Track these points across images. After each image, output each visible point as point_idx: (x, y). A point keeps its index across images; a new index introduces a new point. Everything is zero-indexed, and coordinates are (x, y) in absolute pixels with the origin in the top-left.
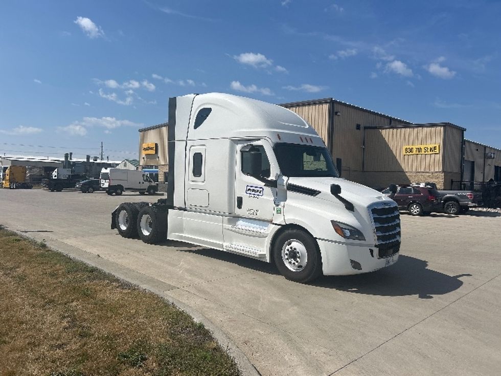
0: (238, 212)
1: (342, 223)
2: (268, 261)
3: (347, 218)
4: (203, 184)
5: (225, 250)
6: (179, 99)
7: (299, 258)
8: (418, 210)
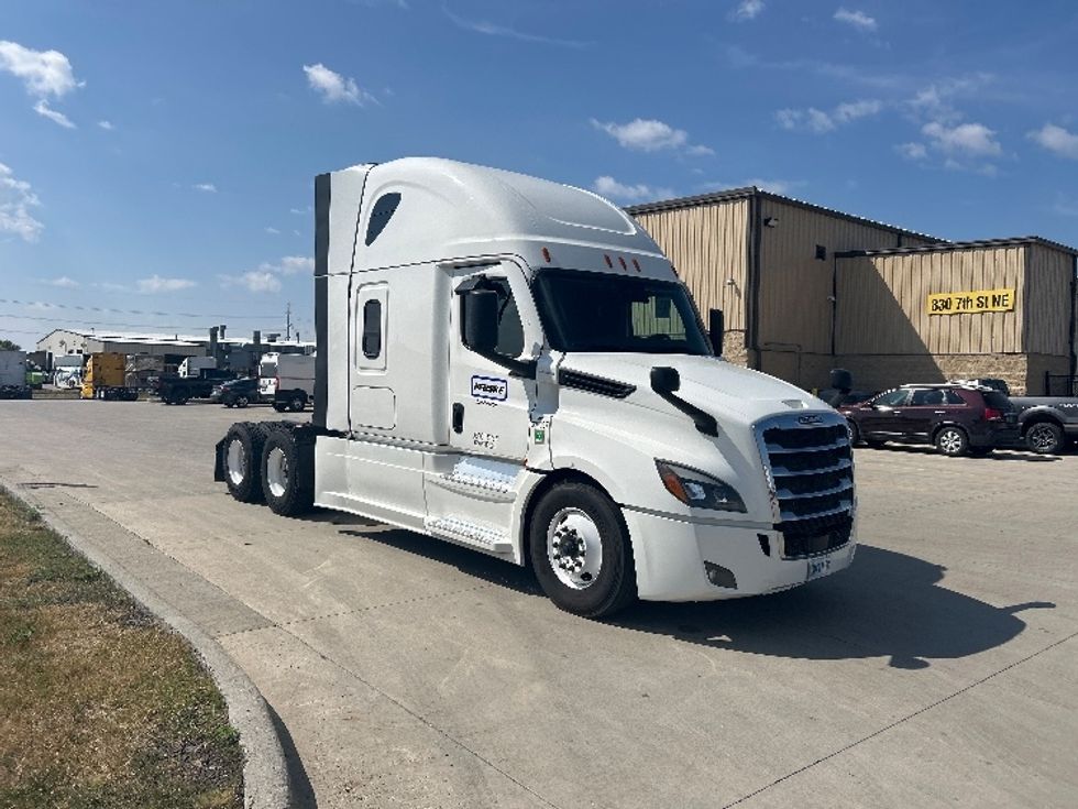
0: (456, 440)
1: (680, 466)
2: (518, 562)
3: (699, 454)
4: (383, 374)
5: (429, 534)
7: (583, 554)
8: (959, 443)
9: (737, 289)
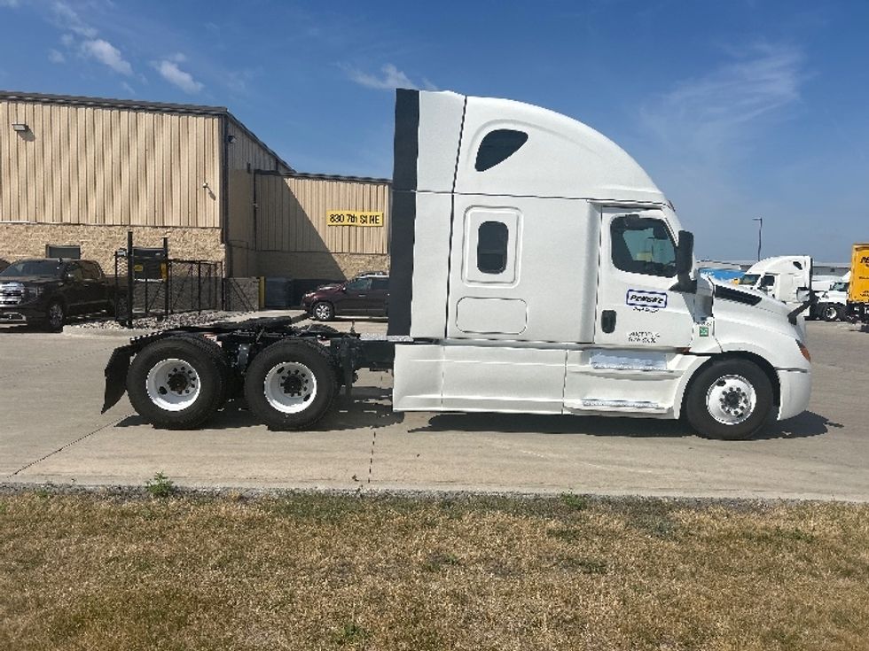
2: (677, 417)
5: (567, 413)
6: (425, 98)
9: (211, 193)
